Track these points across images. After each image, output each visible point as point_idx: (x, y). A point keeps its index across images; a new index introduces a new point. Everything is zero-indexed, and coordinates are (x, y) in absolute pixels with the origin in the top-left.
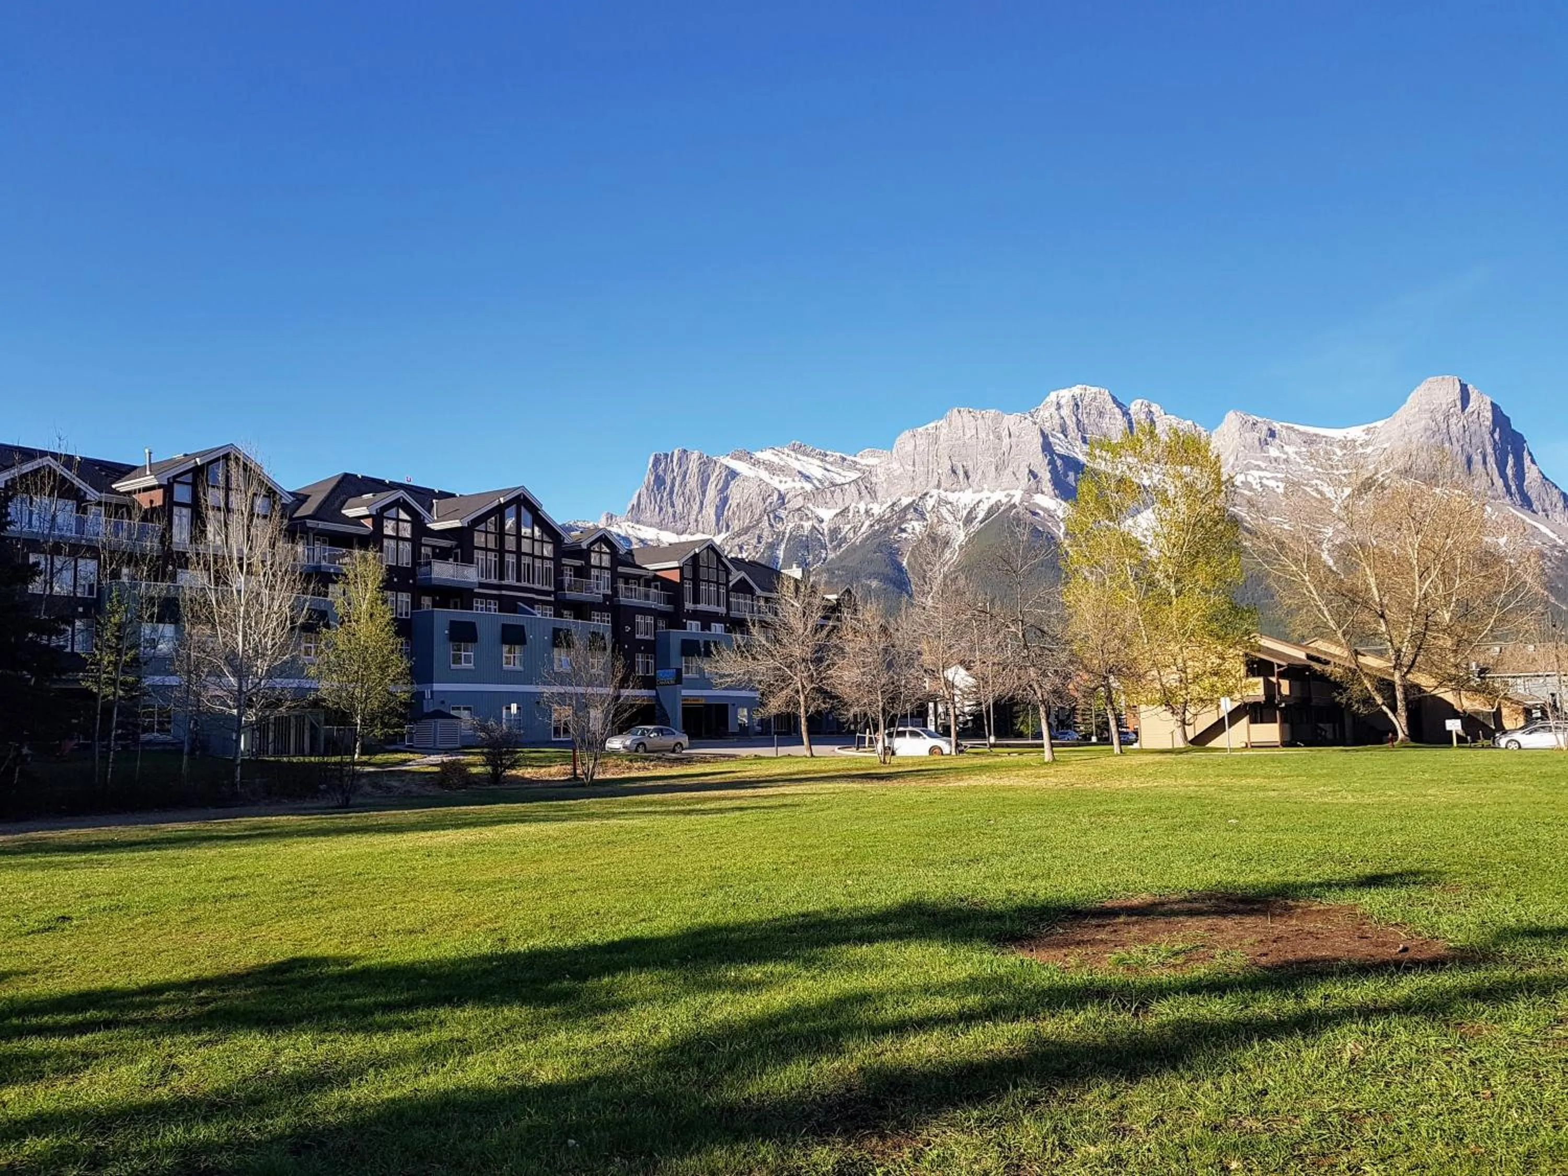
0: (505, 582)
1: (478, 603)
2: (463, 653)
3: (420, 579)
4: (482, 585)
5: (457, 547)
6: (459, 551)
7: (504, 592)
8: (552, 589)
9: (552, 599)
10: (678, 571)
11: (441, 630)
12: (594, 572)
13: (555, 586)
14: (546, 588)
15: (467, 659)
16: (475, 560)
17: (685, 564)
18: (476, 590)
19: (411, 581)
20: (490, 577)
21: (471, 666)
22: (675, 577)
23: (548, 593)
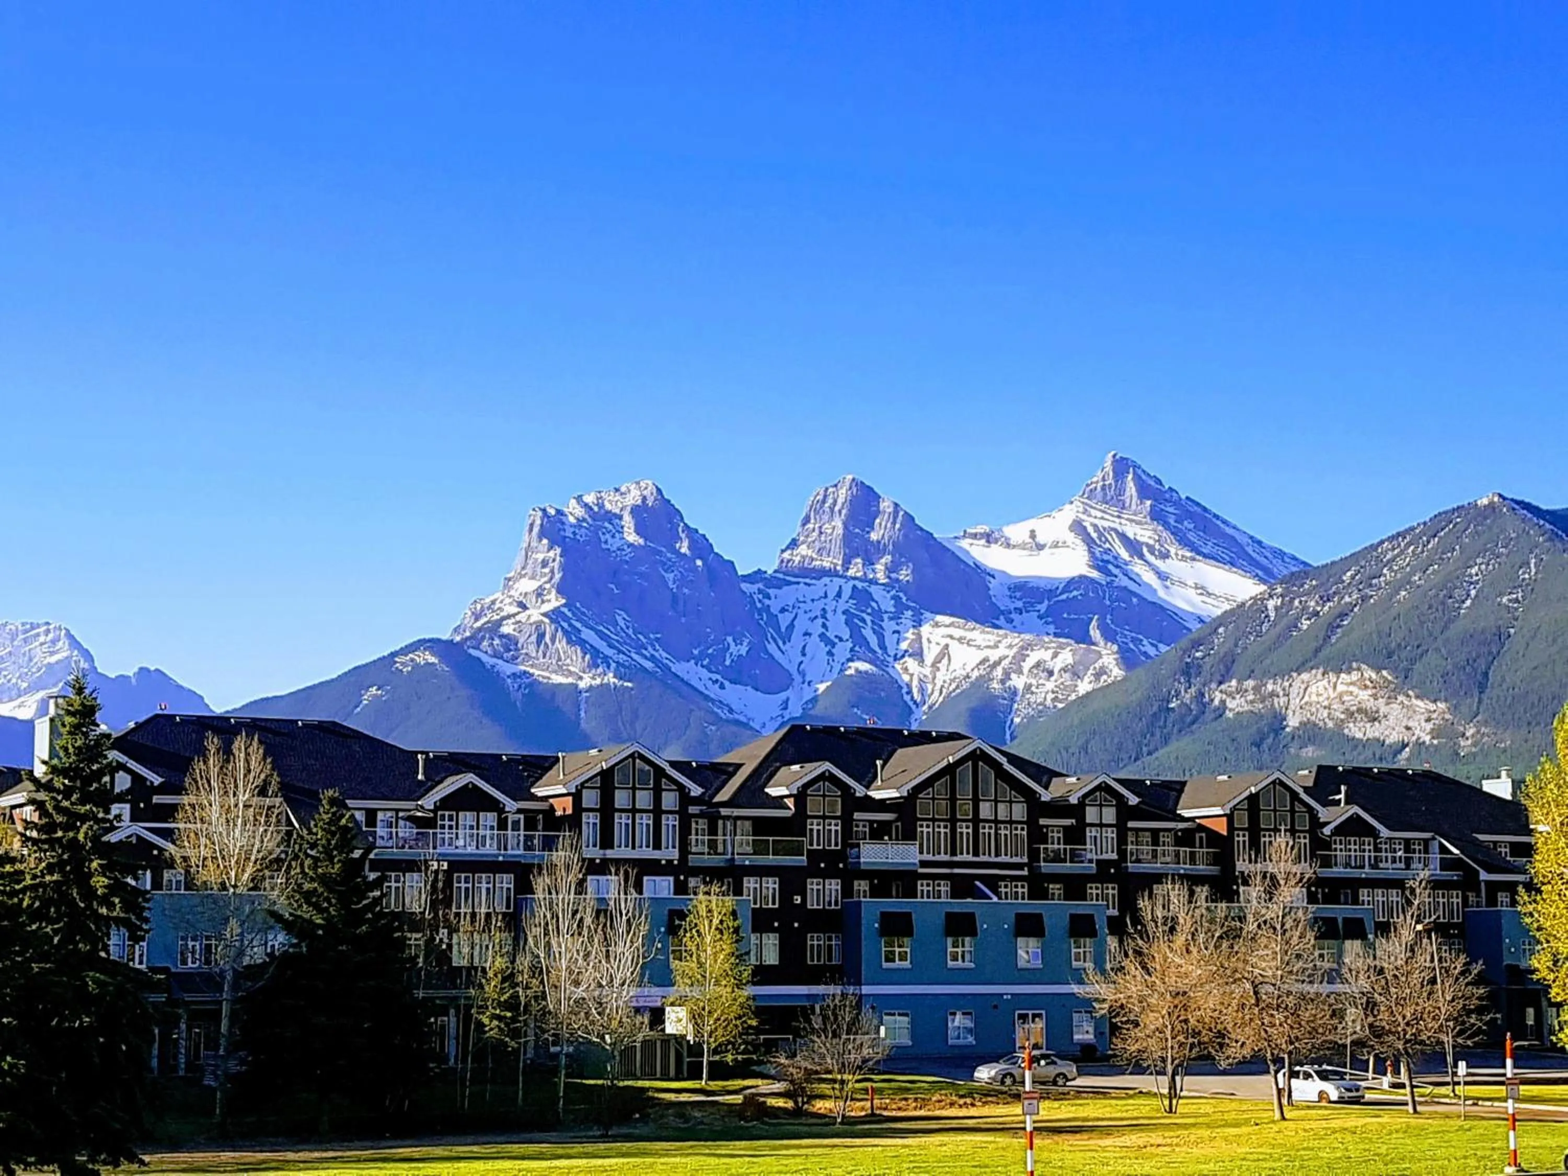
0: (958, 858)
1: (922, 886)
2: (897, 950)
3: (851, 863)
4: (924, 864)
5: (896, 820)
6: (899, 824)
7: (957, 871)
8: (1025, 860)
9: (1025, 872)
10: (1225, 819)
11: (870, 922)
12: (1090, 833)
13: (1028, 857)
14: (1016, 860)
15: (903, 957)
16: (918, 835)
17: (1234, 809)
18: (921, 870)
19: (841, 865)
20: (939, 853)
21: (906, 964)
22: (1221, 827)
23: (1019, 866)
